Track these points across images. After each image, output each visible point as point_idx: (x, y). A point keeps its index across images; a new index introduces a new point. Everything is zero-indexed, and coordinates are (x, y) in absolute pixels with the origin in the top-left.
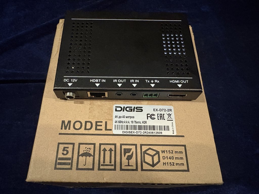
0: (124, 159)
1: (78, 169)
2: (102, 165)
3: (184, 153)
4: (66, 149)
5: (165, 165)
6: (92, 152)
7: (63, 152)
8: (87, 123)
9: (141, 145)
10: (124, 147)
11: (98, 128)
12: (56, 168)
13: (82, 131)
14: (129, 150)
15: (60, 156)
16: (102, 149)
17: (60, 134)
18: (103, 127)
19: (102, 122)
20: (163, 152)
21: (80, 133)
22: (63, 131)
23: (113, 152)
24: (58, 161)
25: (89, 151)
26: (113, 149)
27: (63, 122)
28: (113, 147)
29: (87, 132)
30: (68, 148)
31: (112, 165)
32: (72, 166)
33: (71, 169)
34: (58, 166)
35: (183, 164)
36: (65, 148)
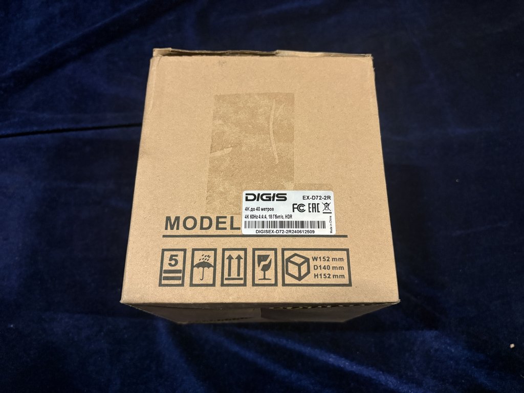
0: (258, 270)
1: (192, 285)
2: (226, 279)
3: (346, 260)
4: (173, 258)
5: (316, 277)
6: (211, 261)
7: (170, 262)
8: (204, 220)
9: (283, 250)
10: (257, 253)
11: (221, 226)
12: (160, 285)
13: (197, 231)
14: (265, 258)
15: (166, 267)
16: (226, 256)
17: (164, 236)
18: (228, 225)
19: (226, 217)
20: (315, 259)
21: (194, 234)
22: (169, 232)
23: (242, 261)
24: (164, 275)
25: (208, 260)
26: (243, 256)
27: (168, 219)
28: (242, 253)
29: (204, 232)
30: (177, 256)
31: (241, 279)
32: (183, 281)
33: (182, 285)
34: (164, 282)
35: (343, 276)
36: (172, 256)
